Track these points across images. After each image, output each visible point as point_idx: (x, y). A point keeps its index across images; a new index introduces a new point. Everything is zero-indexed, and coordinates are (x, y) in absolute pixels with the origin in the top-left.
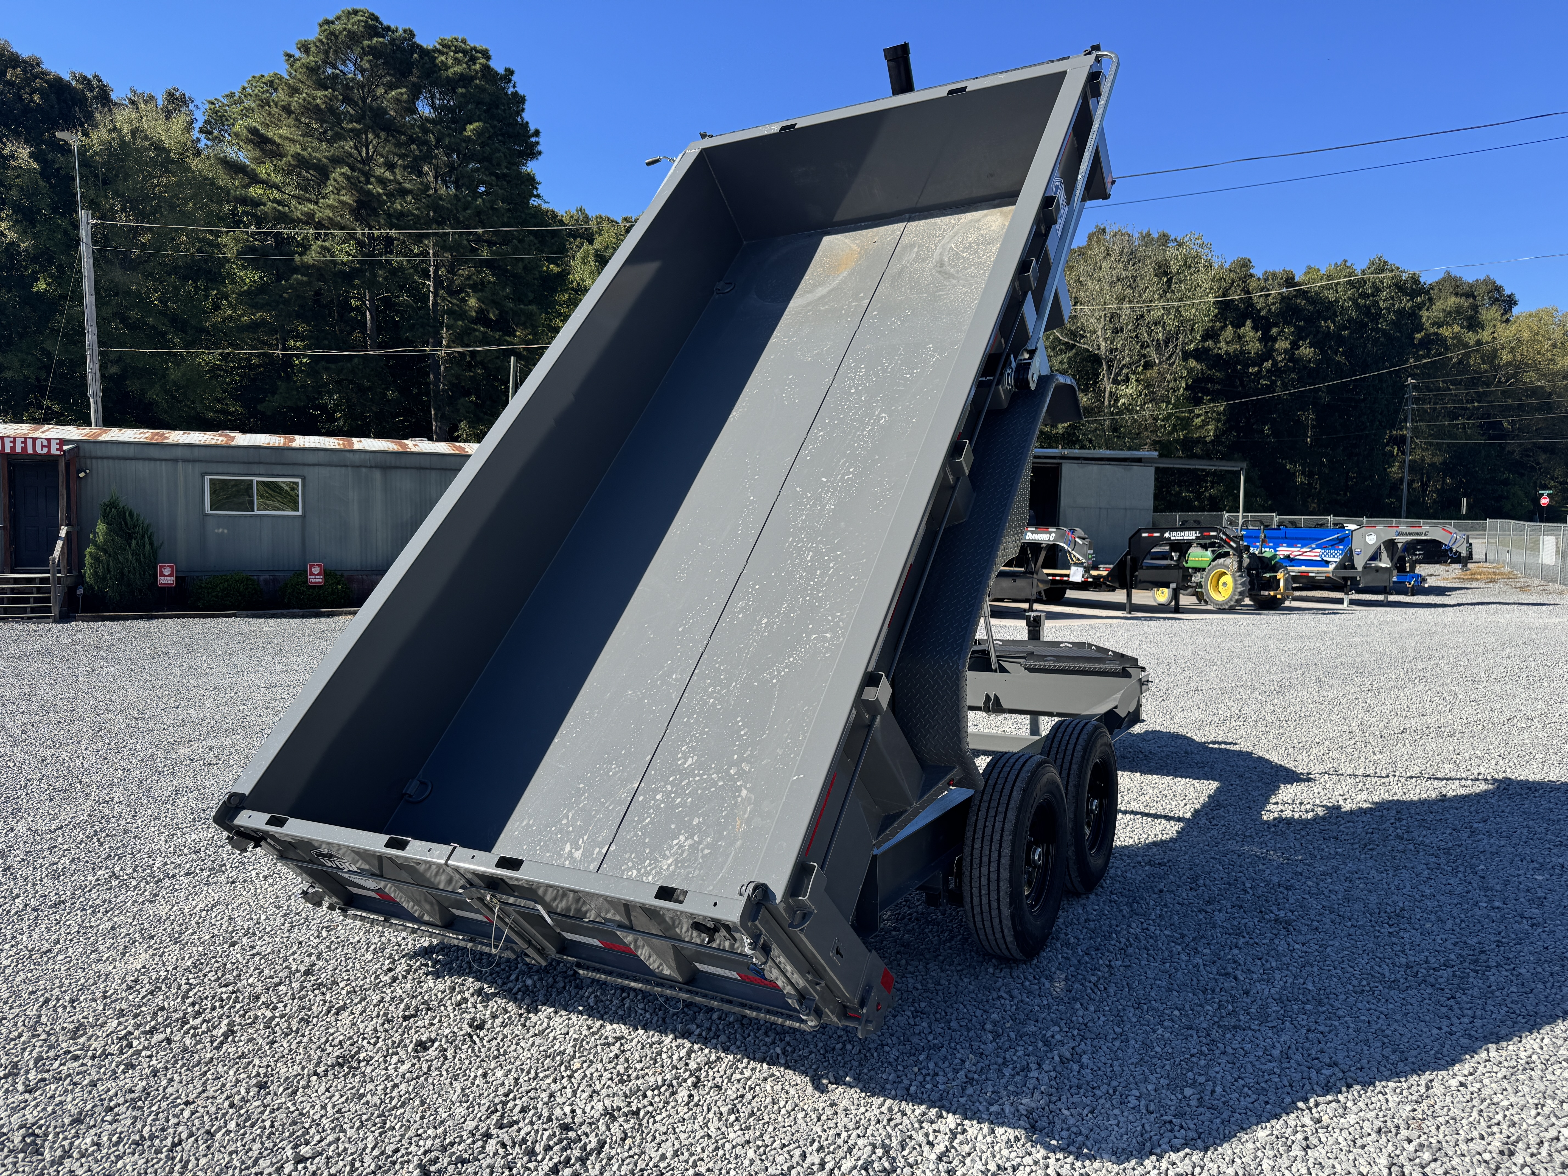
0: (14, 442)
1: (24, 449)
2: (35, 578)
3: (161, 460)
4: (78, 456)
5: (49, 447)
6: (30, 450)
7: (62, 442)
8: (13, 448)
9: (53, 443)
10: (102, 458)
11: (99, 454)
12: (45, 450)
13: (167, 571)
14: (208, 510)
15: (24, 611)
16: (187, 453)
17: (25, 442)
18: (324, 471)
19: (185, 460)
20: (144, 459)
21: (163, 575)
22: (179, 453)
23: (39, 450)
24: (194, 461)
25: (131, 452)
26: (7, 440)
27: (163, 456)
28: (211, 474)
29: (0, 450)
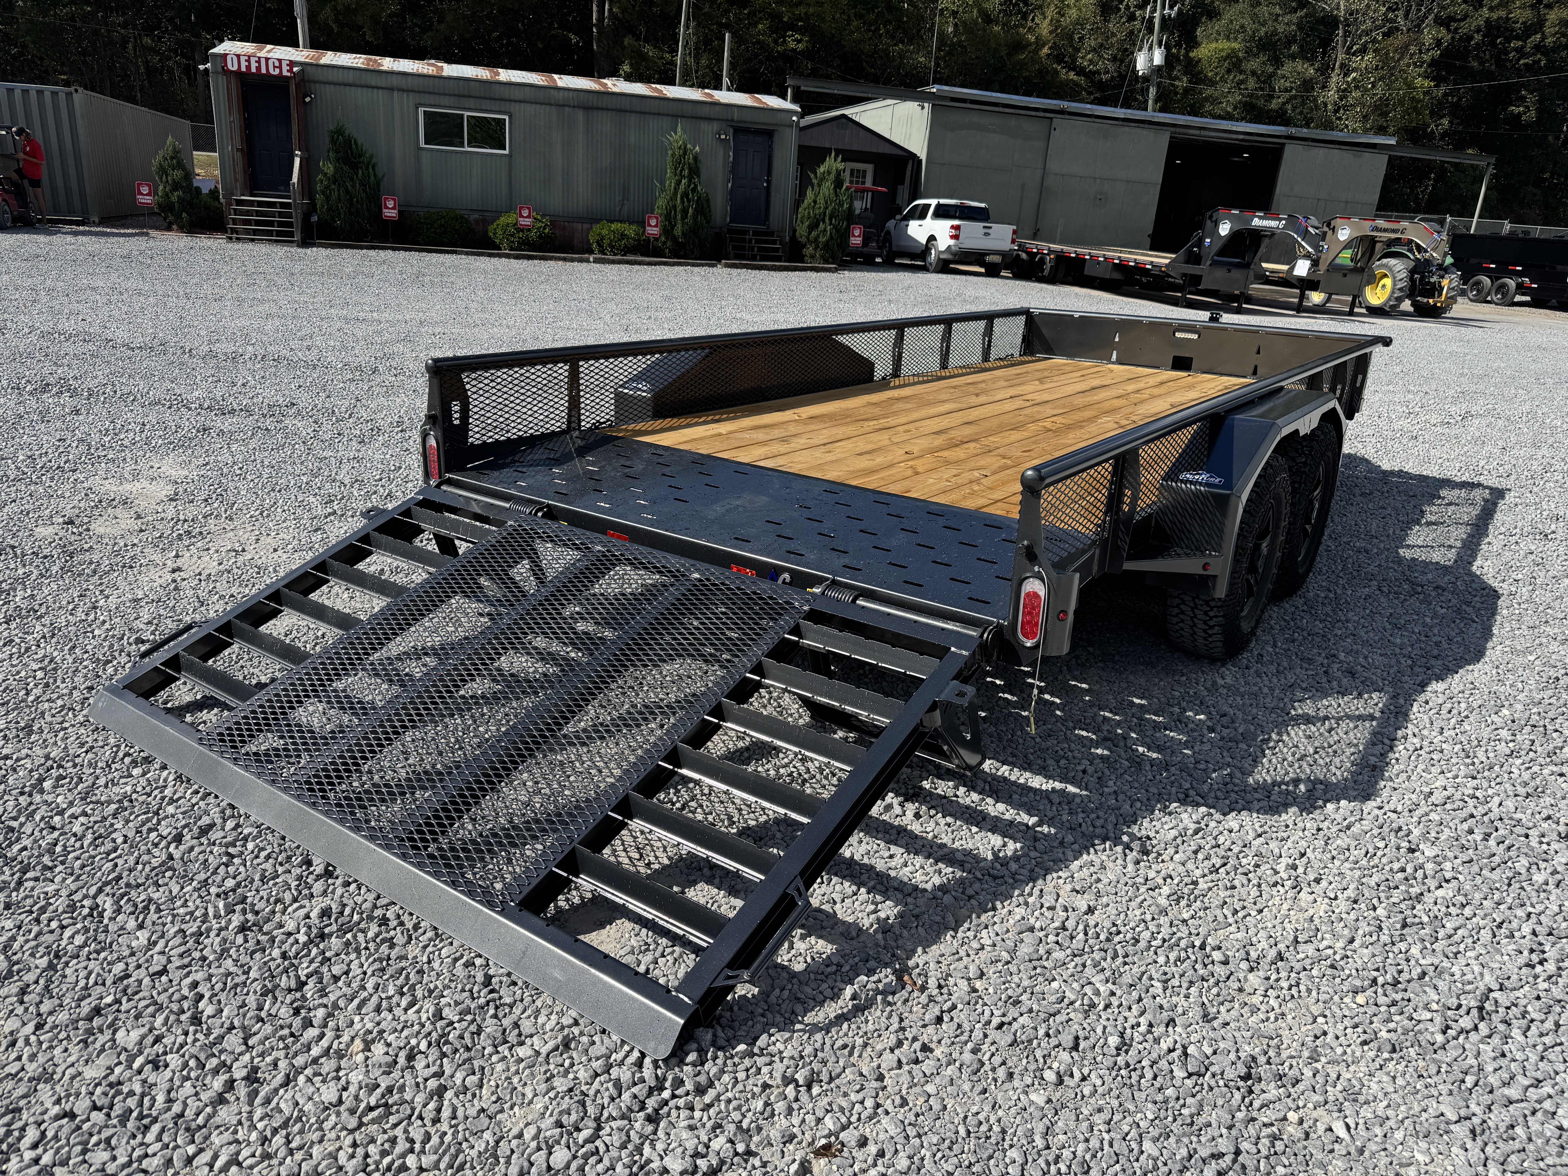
0: (248, 61)
1: (259, 68)
2: (277, 203)
3: (378, 88)
4: (303, 80)
5: (280, 67)
6: (264, 71)
7: (292, 64)
8: (248, 67)
9: (284, 64)
10: (325, 83)
11: (322, 78)
12: (277, 71)
13: (390, 204)
14: (422, 144)
15: (270, 233)
16: (401, 82)
17: (259, 62)
18: (530, 109)
19: (399, 90)
20: (363, 86)
21: (387, 207)
22: (395, 81)
23: (271, 71)
24: (408, 91)
25: (350, 77)
26: (243, 59)
27: (379, 84)
28: (424, 105)
29: (235, 68)
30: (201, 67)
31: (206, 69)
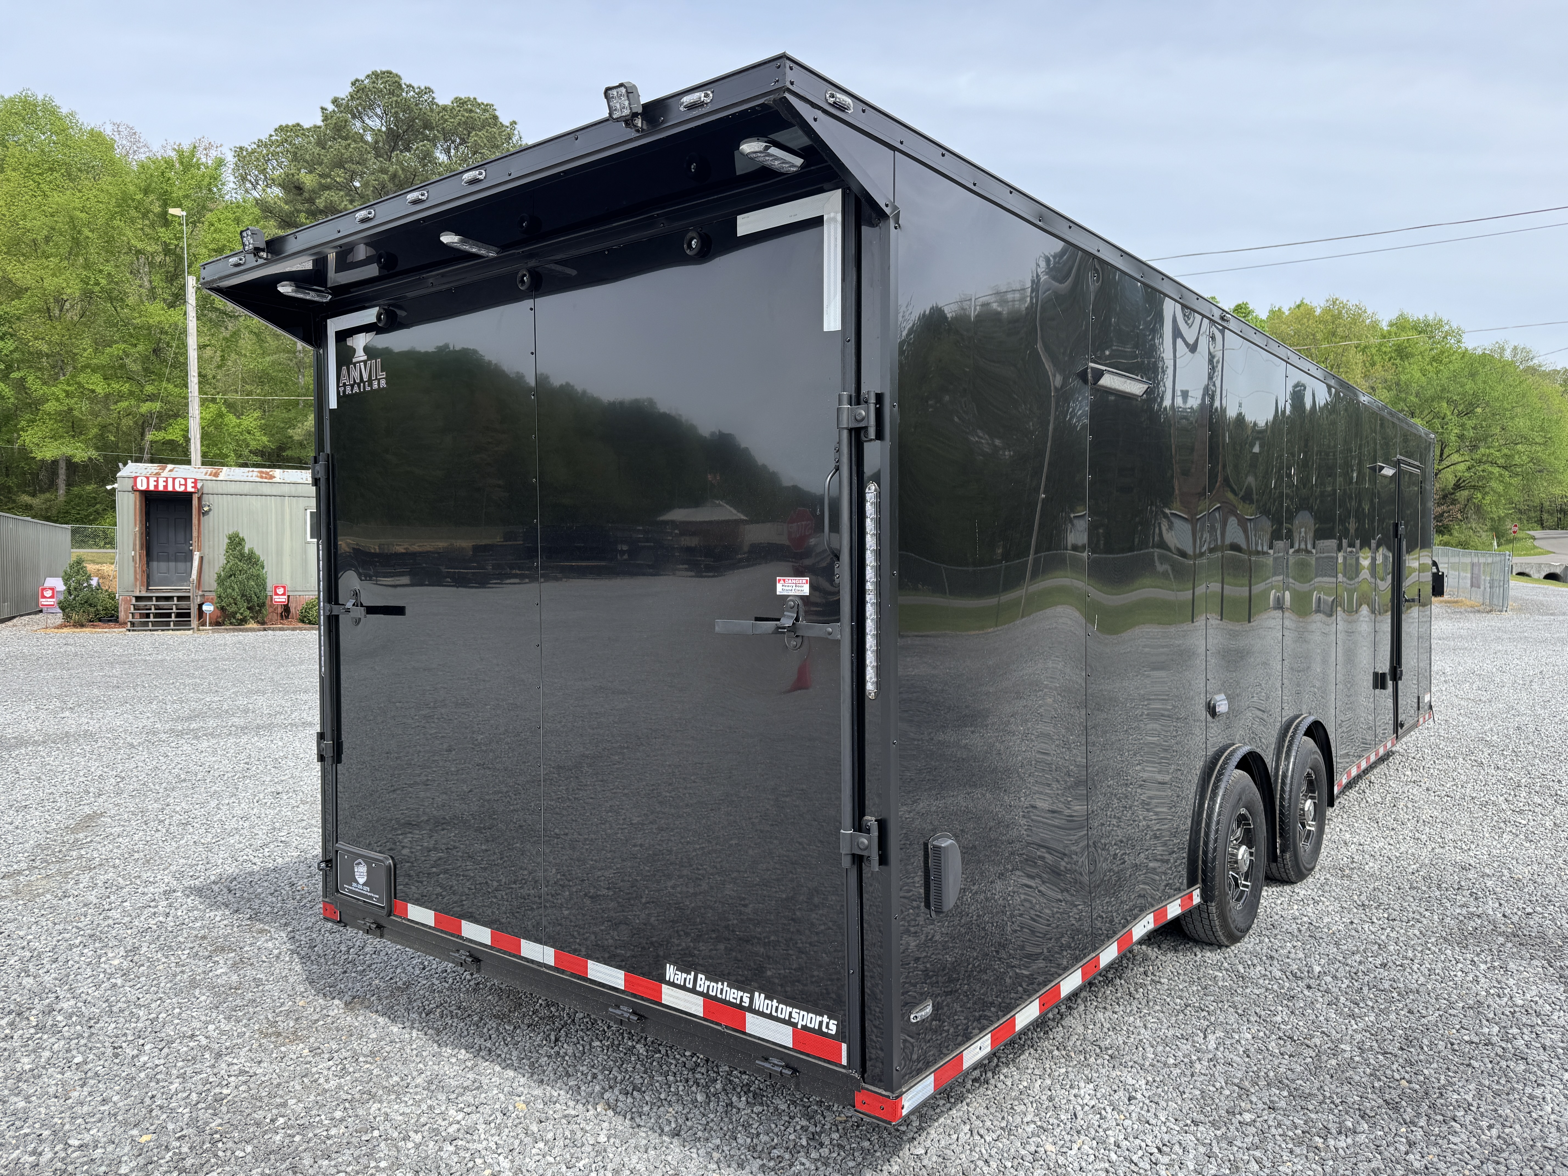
0: (157, 481)
1: (166, 487)
2: (172, 597)
3: (271, 496)
5: (186, 485)
6: (170, 489)
7: (196, 481)
8: (156, 486)
9: (189, 482)
10: (222, 494)
11: (220, 491)
12: (182, 489)
13: (280, 591)
14: (309, 539)
15: (167, 624)
16: (292, 490)
17: (166, 482)
19: (290, 496)
20: (256, 495)
22: (286, 489)
23: (177, 488)
24: (298, 497)
25: (246, 488)
26: (152, 480)
27: (272, 492)
28: (309, 507)
29: (144, 488)
30: (109, 487)
31: (114, 489)
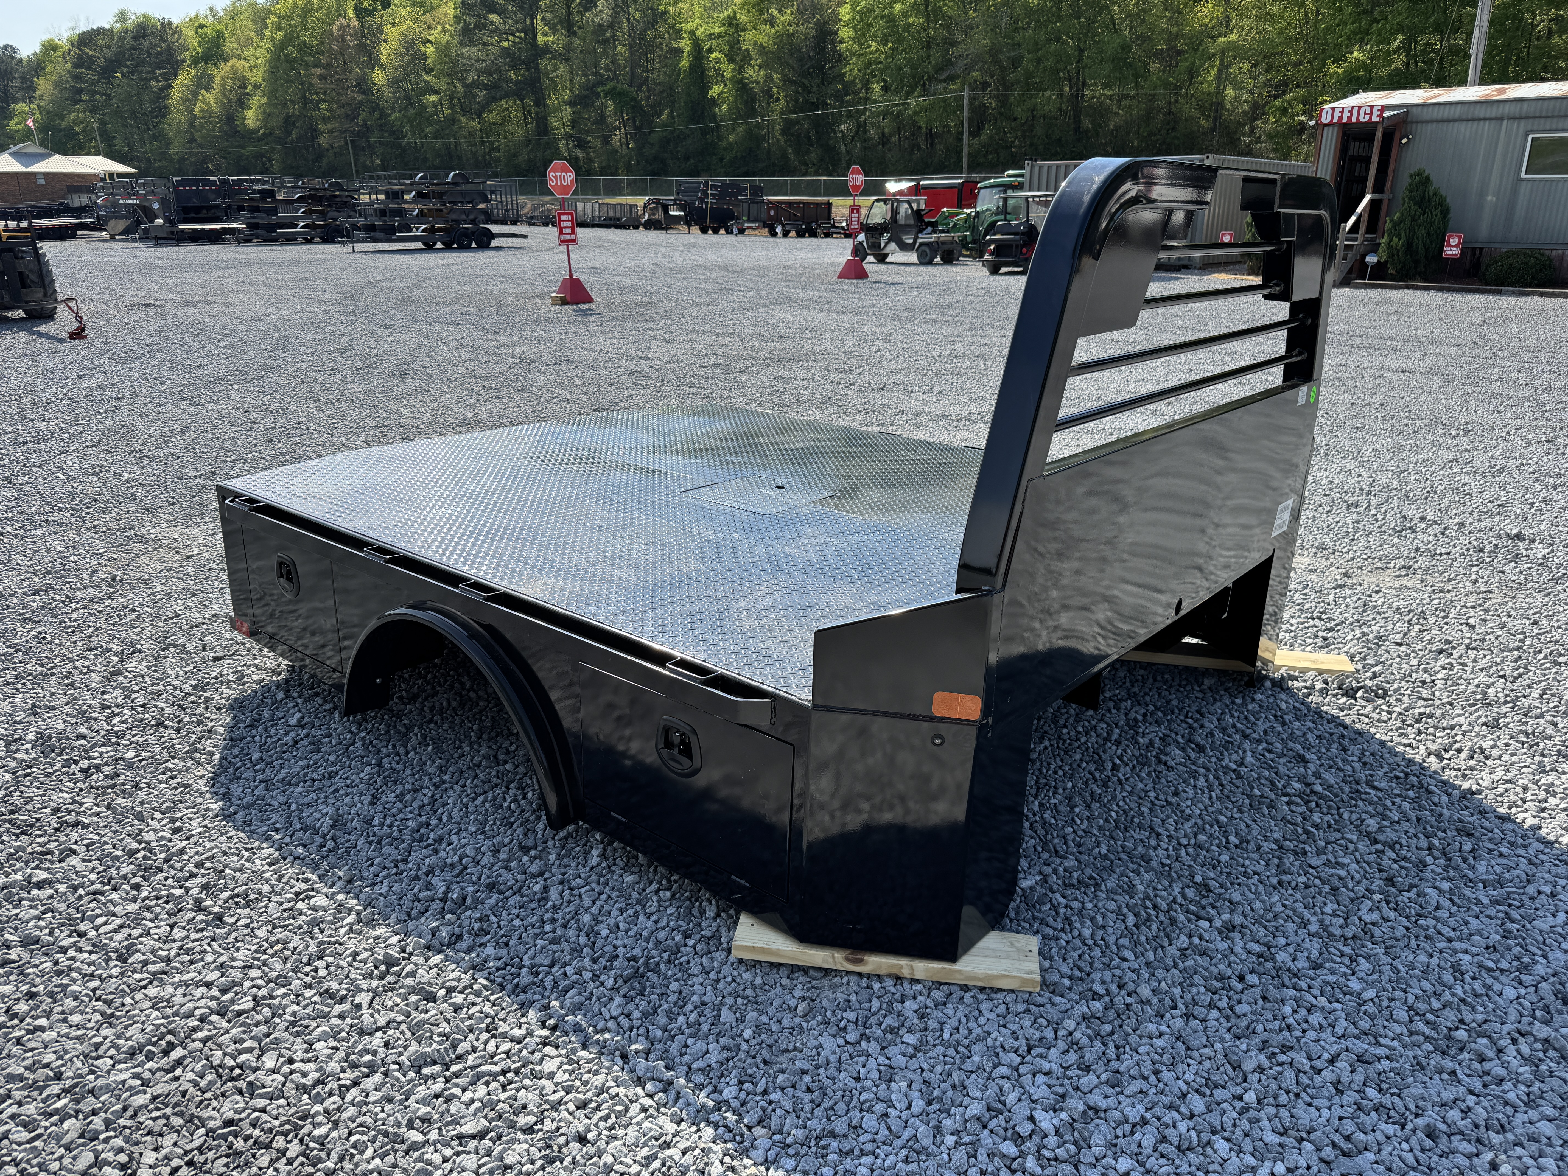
0: (1342, 112)
1: (1350, 117)
3: (1485, 119)
4: (1405, 122)
5: (1371, 114)
6: (1354, 119)
7: (1383, 108)
8: (1341, 118)
9: (1376, 109)
10: (1427, 122)
12: (1369, 118)
13: (1454, 241)
14: (1523, 174)
16: (1515, 109)
17: (1351, 111)
19: (1509, 118)
20: (1468, 120)
21: (1449, 245)
22: (1507, 109)
23: (1362, 119)
24: (1521, 118)
25: (1457, 112)
26: (1337, 111)
27: (1488, 115)
28: (1532, 131)
29: (1328, 120)
